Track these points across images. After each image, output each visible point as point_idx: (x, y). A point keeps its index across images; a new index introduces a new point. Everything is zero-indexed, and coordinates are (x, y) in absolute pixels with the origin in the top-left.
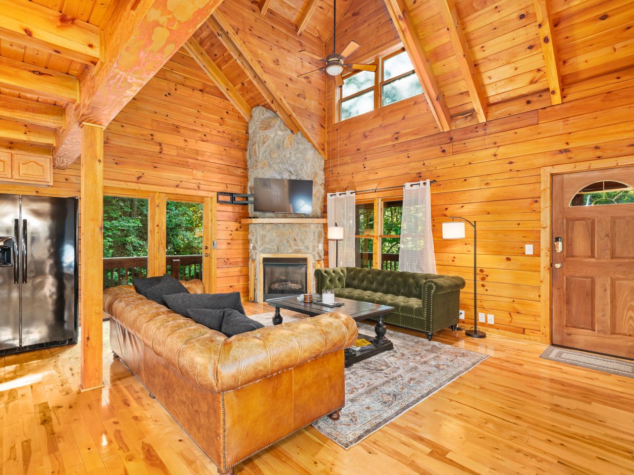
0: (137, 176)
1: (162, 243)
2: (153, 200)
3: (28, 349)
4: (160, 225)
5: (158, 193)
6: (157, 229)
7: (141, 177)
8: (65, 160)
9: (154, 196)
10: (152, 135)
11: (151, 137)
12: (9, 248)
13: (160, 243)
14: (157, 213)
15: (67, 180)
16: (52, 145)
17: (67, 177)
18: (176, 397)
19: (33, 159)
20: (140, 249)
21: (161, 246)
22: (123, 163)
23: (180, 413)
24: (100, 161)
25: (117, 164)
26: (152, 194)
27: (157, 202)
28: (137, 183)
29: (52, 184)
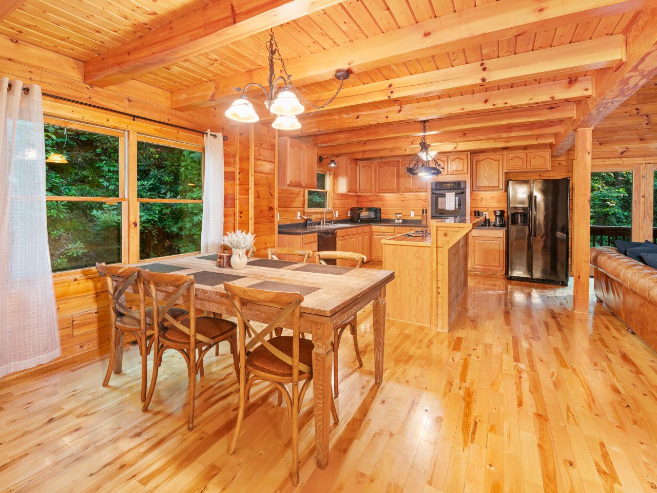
0: (620, 151)
1: (648, 214)
2: (638, 171)
3: (535, 281)
4: (646, 196)
5: (644, 165)
6: (642, 200)
7: (625, 152)
8: (560, 151)
9: (640, 168)
10: (637, 109)
11: (636, 111)
12: (527, 214)
13: (646, 213)
14: (643, 184)
15: (560, 164)
16: (552, 143)
17: (560, 162)
18: (649, 329)
19: (539, 154)
20: (625, 221)
21: (647, 217)
22: (607, 142)
23: (652, 341)
24: (589, 153)
25: (600, 144)
26: (637, 166)
27: (643, 173)
28: (620, 158)
29: (550, 169)
